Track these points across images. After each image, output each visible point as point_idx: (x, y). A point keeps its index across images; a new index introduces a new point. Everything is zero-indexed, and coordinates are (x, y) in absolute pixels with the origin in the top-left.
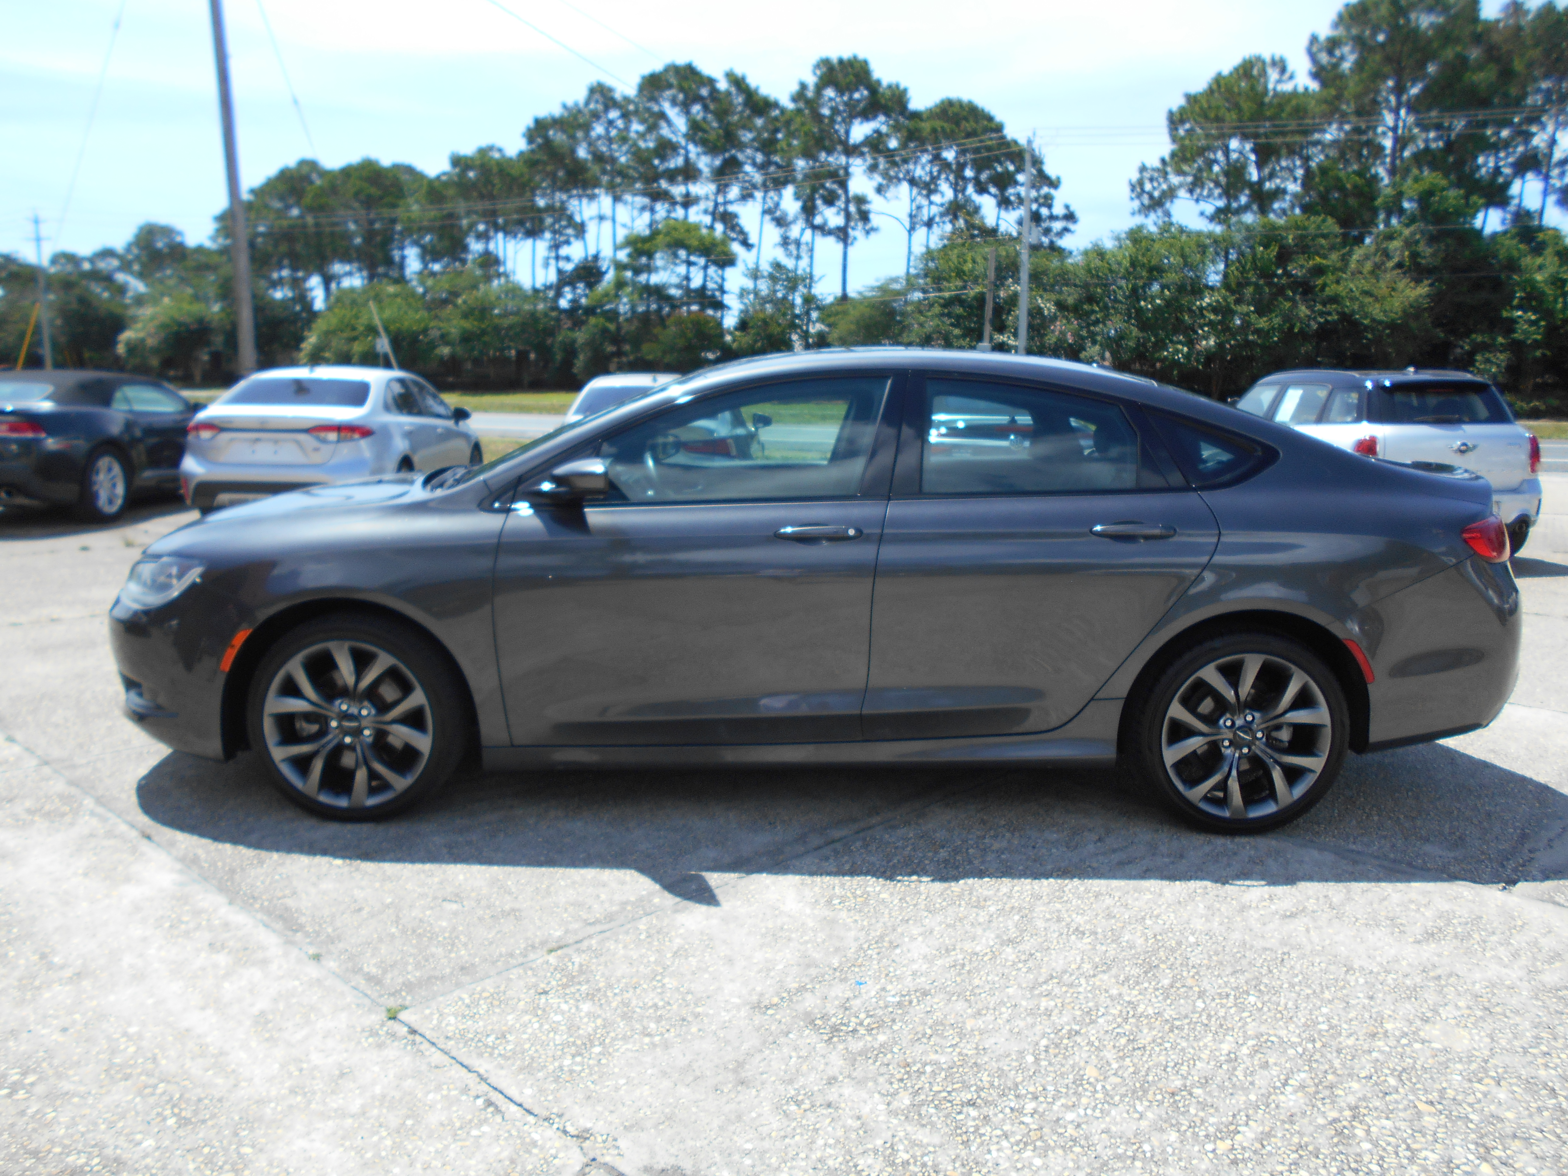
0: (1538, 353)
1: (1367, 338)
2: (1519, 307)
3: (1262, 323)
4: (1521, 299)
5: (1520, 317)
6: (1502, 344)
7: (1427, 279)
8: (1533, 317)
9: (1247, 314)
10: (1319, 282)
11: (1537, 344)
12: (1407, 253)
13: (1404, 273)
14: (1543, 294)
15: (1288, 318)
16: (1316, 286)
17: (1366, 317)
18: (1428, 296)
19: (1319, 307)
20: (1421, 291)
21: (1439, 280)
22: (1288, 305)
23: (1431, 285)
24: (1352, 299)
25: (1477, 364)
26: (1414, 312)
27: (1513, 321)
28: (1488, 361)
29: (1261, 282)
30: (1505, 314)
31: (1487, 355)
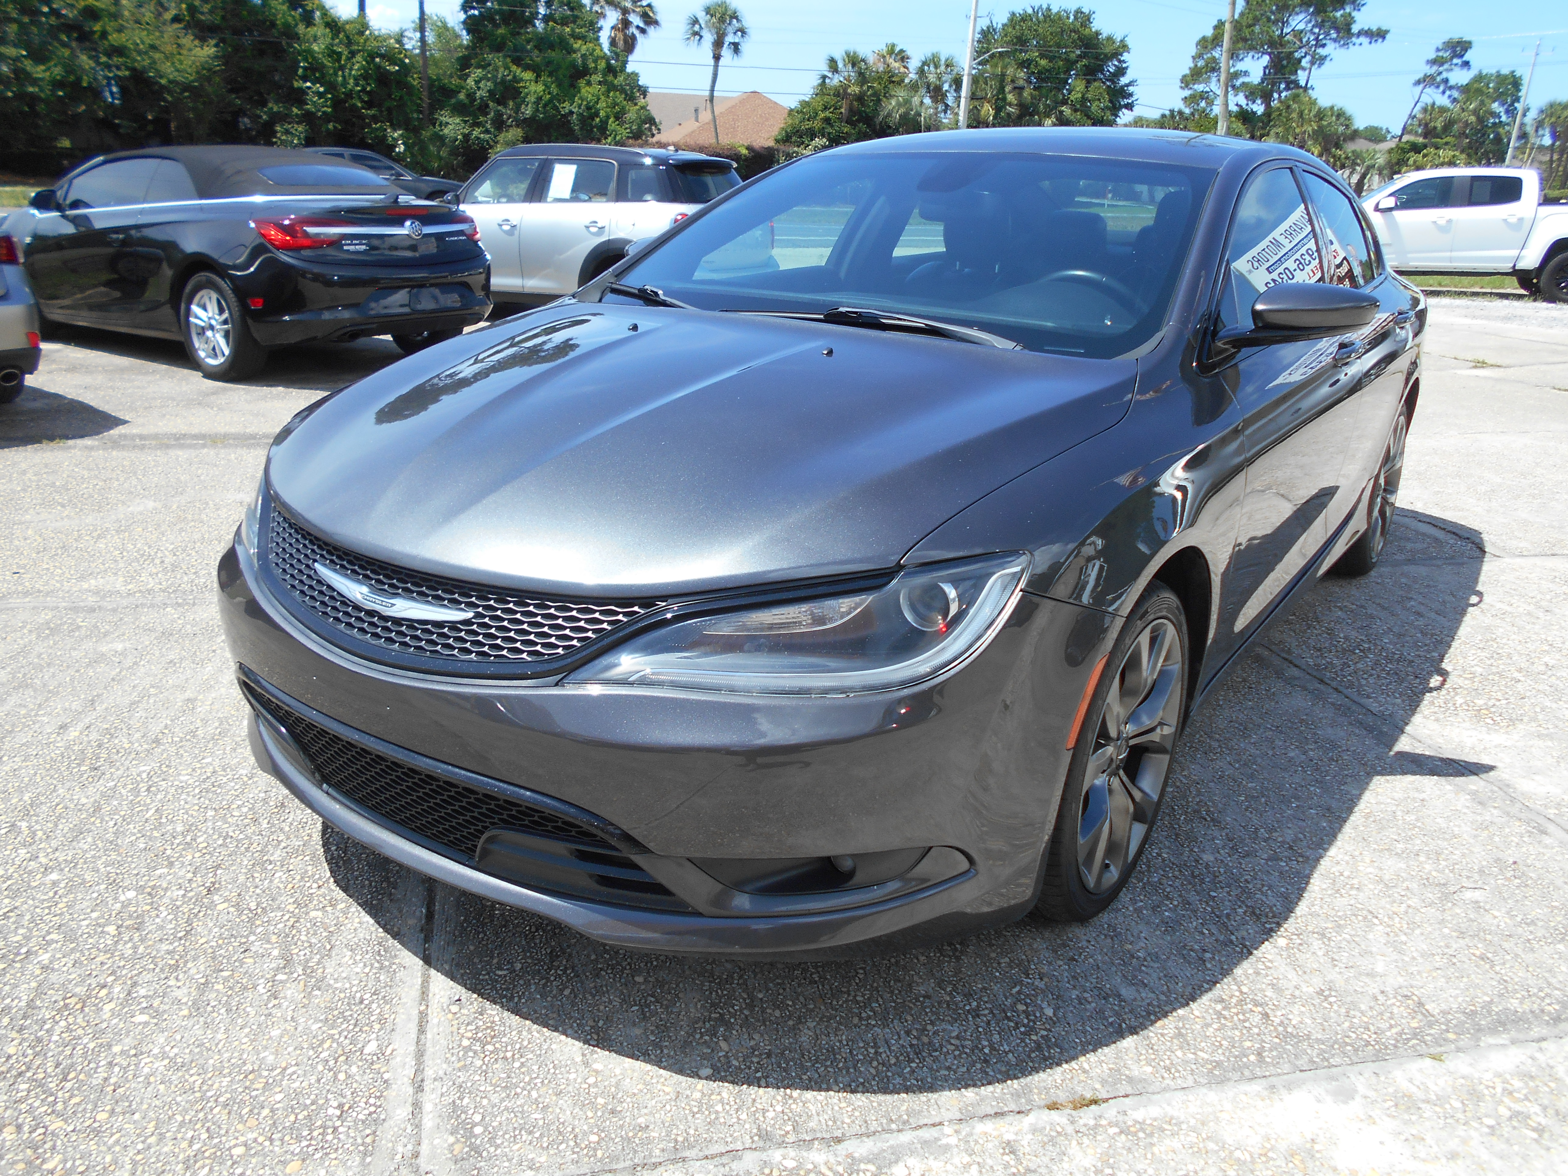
0: (331, 126)
1: (165, 100)
2: (305, 79)
3: (39, 71)
4: (305, 68)
5: (309, 88)
6: (297, 115)
7: (212, 38)
8: (322, 89)
9: (17, 59)
10: (97, 27)
11: (327, 118)
12: (184, 6)
13: (185, 28)
14: (323, 66)
15: (70, 68)
16: (94, 32)
17: (161, 77)
18: (216, 57)
19: (104, 59)
20: (206, 52)
21: (223, 40)
22: (66, 52)
23: (216, 46)
24: (140, 53)
25: (279, 135)
26: (206, 74)
27: (303, 92)
28: (287, 132)
29: (26, 20)
30: (296, 84)
31: (286, 126)
